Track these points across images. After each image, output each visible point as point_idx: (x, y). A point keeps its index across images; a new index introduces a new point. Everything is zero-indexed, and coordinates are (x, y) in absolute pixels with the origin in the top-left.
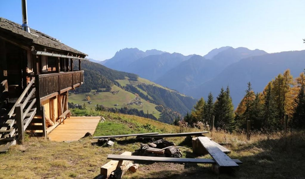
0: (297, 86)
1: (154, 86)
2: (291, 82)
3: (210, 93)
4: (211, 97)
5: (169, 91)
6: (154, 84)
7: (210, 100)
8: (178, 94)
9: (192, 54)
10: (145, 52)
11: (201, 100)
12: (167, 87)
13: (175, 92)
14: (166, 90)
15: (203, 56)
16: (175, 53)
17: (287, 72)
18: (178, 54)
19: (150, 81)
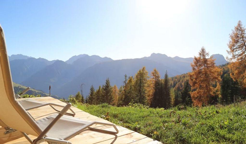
0: (152, 78)
1: (20, 87)
2: (147, 76)
3: (92, 86)
4: (93, 89)
5: (35, 92)
6: (20, 86)
7: (92, 92)
8: (44, 93)
9: (56, 60)
10: (10, 56)
11: (78, 94)
12: (33, 88)
13: (41, 92)
14: (33, 91)
15: (65, 61)
16: (40, 58)
17: (143, 68)
18: (43, 59)
19: (16, 83)
